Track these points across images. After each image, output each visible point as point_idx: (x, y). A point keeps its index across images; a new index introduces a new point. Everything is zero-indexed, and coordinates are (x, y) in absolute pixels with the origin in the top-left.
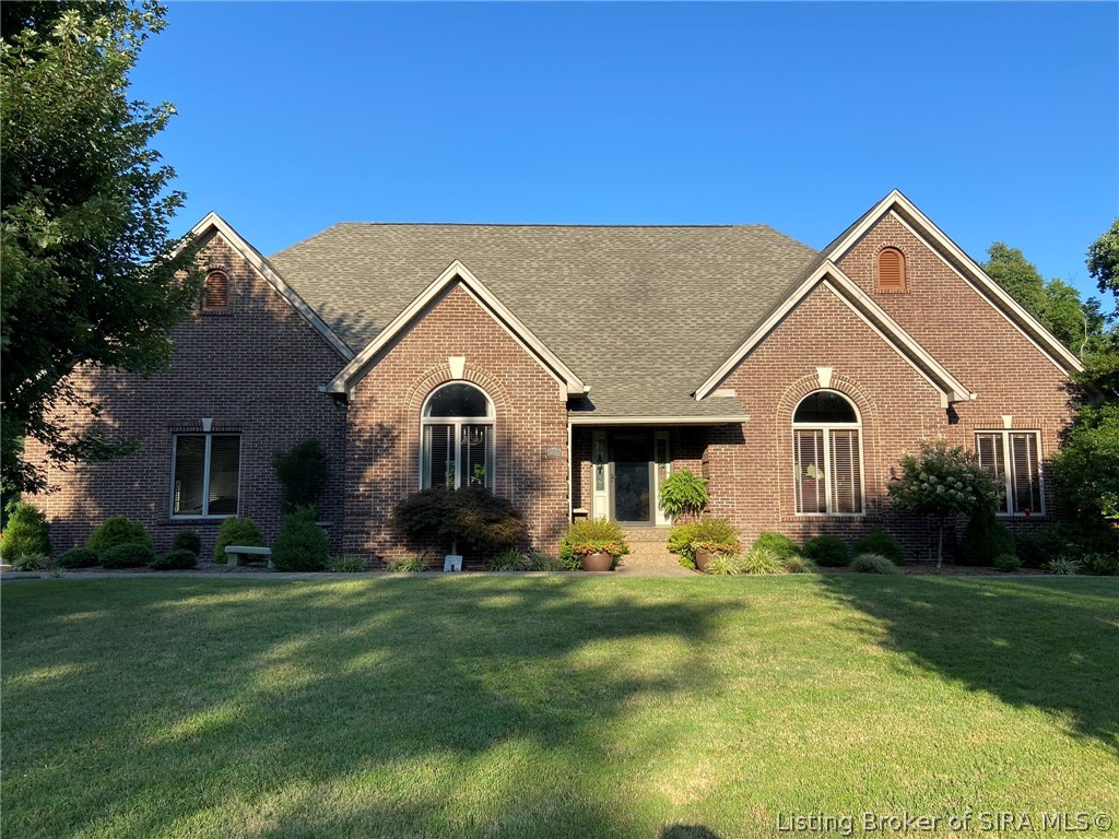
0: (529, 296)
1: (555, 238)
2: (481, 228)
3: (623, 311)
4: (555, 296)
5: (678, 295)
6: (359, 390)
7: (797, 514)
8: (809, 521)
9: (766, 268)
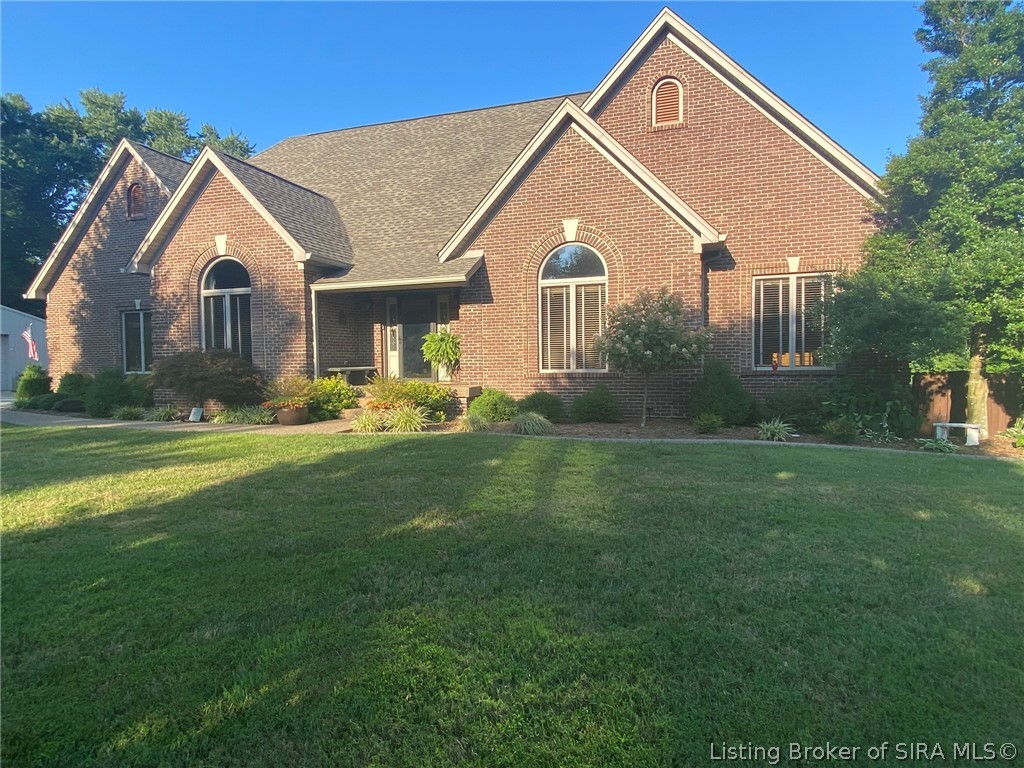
7: (542, 371)
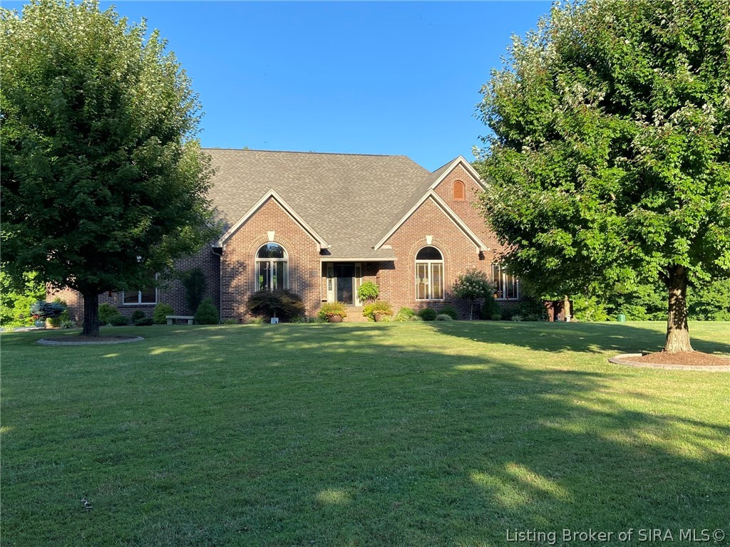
0: (290, 195)
1: (299, 160)
2: (260, 153)
3: (338, 204)
4: (304, 195)
5: (363, 195)
6: (227, 246)
7: (417, 300)
8: (422, 303)
9: (405, 181)
